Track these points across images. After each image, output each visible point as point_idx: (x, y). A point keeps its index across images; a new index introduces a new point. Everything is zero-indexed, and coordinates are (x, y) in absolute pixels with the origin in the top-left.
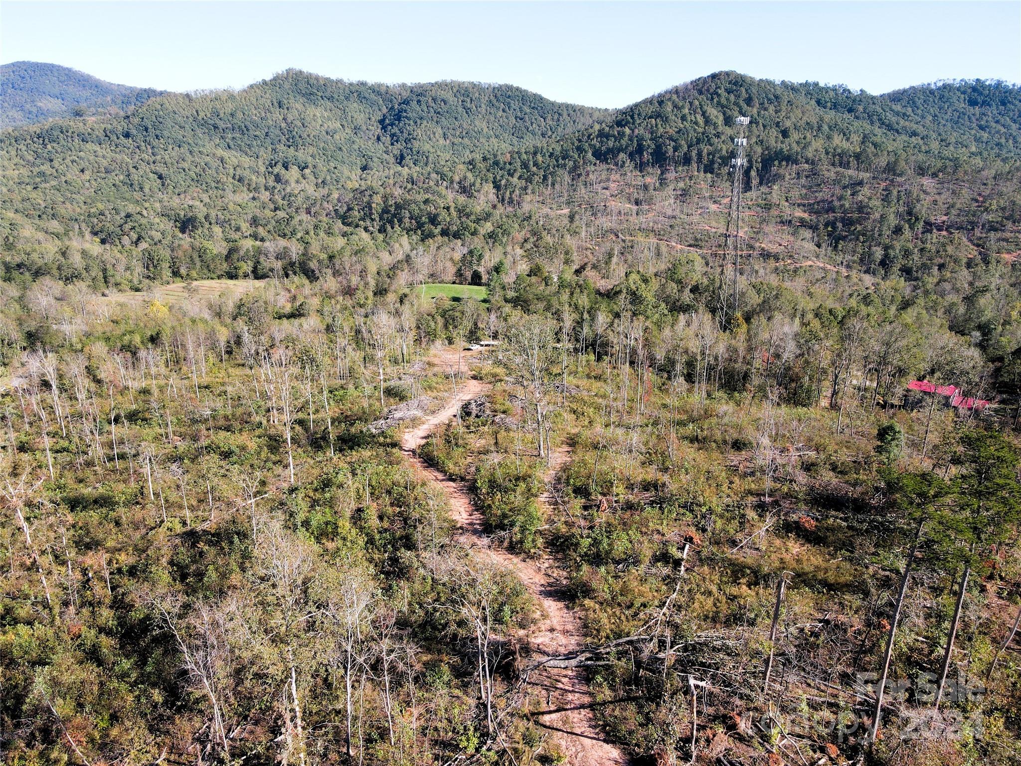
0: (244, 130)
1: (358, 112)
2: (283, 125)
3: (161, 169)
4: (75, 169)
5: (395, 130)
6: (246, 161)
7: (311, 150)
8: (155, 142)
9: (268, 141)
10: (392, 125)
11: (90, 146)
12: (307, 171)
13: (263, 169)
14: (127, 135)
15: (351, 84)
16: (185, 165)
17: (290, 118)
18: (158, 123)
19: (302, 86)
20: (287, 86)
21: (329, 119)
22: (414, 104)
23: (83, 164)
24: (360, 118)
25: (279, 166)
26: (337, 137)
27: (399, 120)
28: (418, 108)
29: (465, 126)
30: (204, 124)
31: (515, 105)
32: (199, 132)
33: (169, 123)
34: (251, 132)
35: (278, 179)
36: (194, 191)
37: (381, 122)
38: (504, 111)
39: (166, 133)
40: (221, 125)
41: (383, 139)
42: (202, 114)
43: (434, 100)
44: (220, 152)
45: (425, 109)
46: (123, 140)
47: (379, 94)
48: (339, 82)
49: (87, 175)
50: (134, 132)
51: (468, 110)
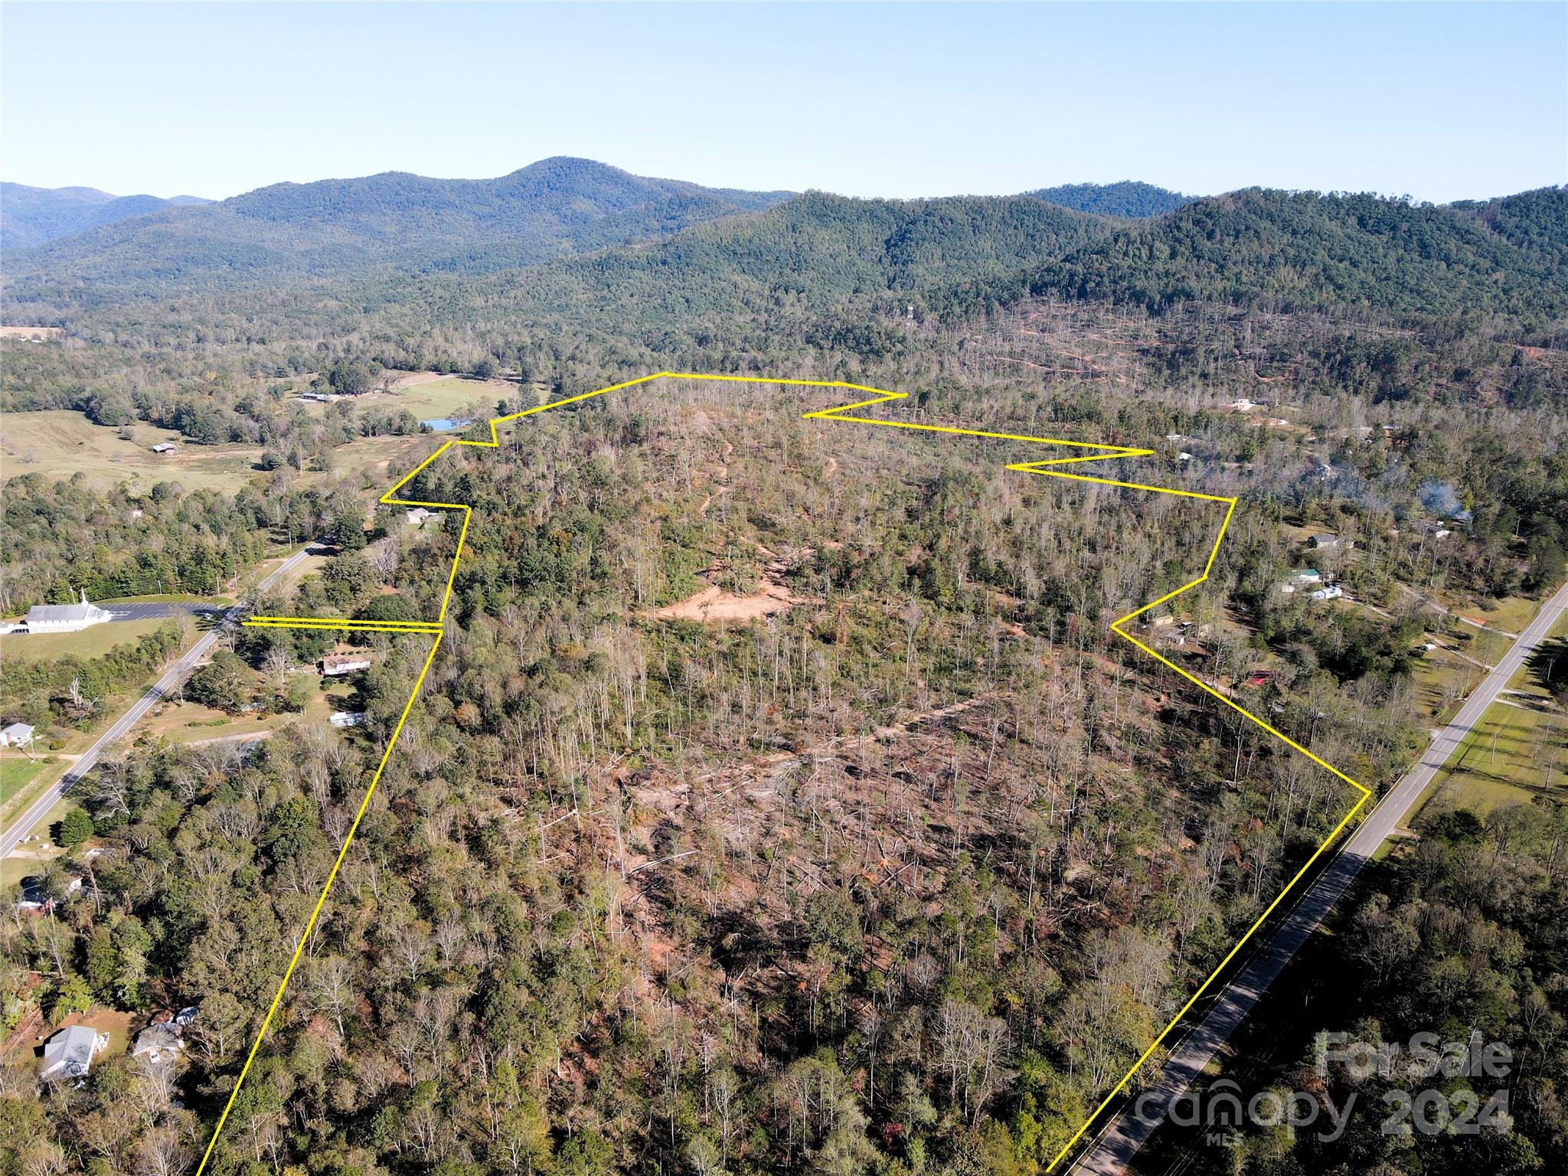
0: (758, 255)
1: (866, 232)
2: (793, 249)
3: (688, 294)
4: (627, 294)
5: (897, 251)
6: (755, 285)
7: (812, 274)
8: (685, 270)
9: (778, 265)
10: (896, 245)
11: (636, 273)
12: (803, 295)
13: (767, 292)
14: (664, 263)
15: (866, 203)
16: (707, 291)
17: (800, 242)
18: (689, 253)
19: (818, 207)
20: (804, 208)
21: (837, 241)
22: (920, 225)
23: (633, 290)
24: (867, 239)
25: (782, 290)
26: (839, 260)
27: (902, 241)
28: (923, 229)
29: (967, 247)
30: (724, 250)
31: (1028, 221)
32: (721, 257)
33: (697, 251)
34: (765, 257)
35: (777, 302)
36: (711, 313)
37: (887, 242)
38: (1015, 228)
39: (694, 261)
40: (740, 250)
41: (884, 260)
42: (725, 241)
43: (942, 220)
44: (736, 278)
45: (930, 229)
46: (661, 267)
47: (892, 212)
48: (856, 200)
49: (635, 300)
50: (669, 260)
51: (975, 229)
